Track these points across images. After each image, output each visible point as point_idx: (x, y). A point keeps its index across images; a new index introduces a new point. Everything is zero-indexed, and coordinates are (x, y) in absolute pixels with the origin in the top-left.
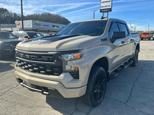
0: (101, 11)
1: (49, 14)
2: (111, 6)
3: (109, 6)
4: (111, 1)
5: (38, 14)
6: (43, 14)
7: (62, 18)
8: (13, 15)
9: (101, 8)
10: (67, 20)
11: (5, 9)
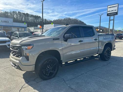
0: (108, 15)
1: (69, 19)
2: (117, 10)
3: (115, 10)
4: (117, 6)
5: (61, 19)
6: (65, 19)
7: (79, 21)
8: (44, 20)
9: (108, 13)
10: (83, 22)
11: (39, 16)
